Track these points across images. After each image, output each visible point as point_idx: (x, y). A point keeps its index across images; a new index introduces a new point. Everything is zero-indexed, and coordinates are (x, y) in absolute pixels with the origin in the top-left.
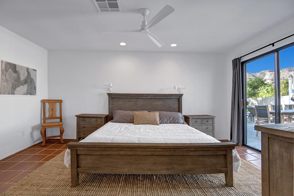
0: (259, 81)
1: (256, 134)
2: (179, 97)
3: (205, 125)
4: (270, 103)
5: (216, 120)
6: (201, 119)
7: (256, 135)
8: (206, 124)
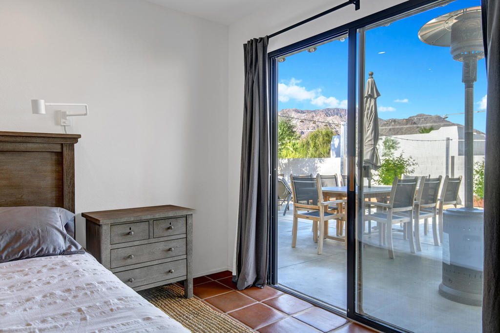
0: (285, 125)
1: (291, 242)
2: (59, 147)
3: (162, 239)
4: (301, 170)
5: (195, 221)
6: (148, 221)
7: (291, 247)
8: (166, 239)
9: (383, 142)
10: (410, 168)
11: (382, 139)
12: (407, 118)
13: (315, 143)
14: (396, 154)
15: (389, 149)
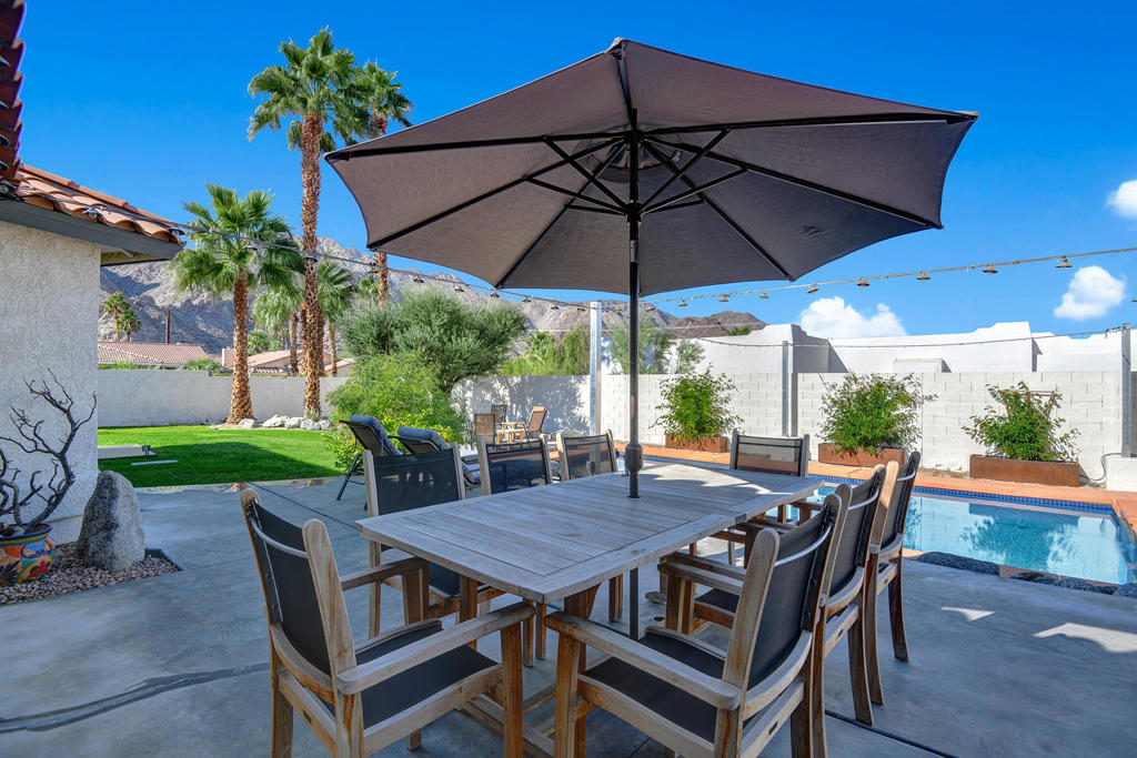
9: (678, 349)
10: (722, 395)
11: (675, 344)
12: (708, 315)
13: (573, 349)
14: (699, 369)
15: (687, 360)
